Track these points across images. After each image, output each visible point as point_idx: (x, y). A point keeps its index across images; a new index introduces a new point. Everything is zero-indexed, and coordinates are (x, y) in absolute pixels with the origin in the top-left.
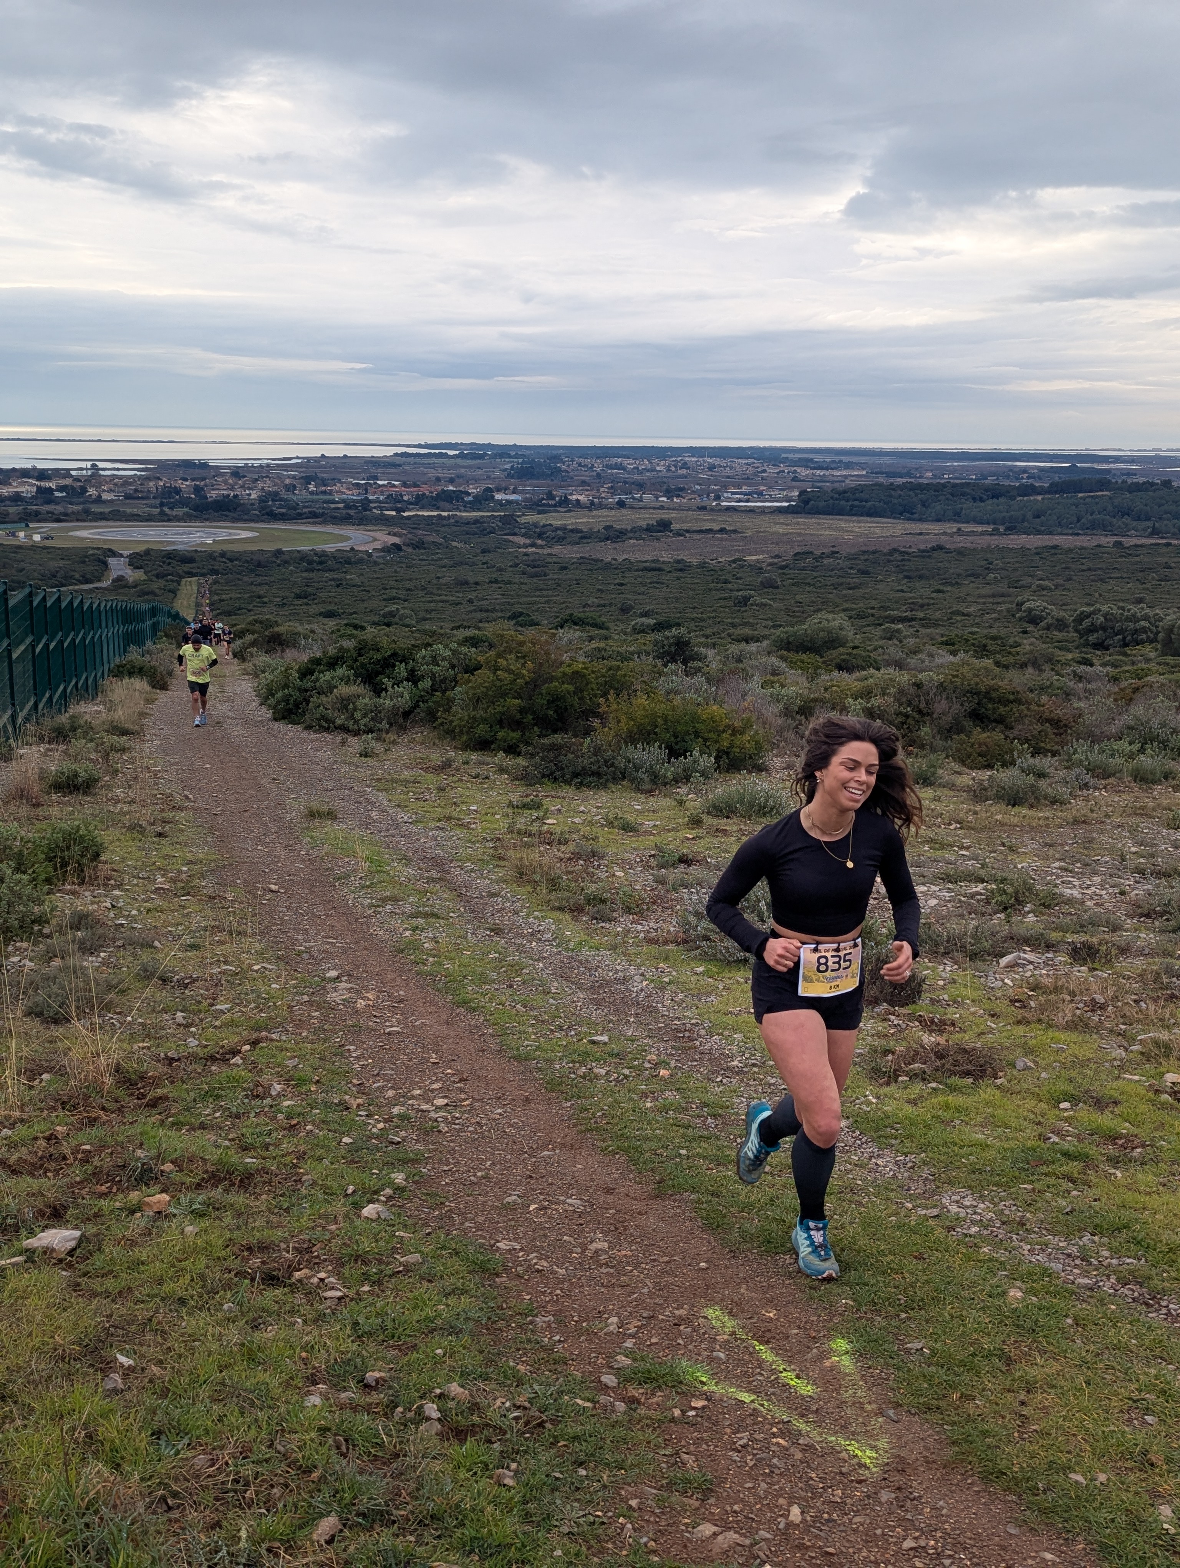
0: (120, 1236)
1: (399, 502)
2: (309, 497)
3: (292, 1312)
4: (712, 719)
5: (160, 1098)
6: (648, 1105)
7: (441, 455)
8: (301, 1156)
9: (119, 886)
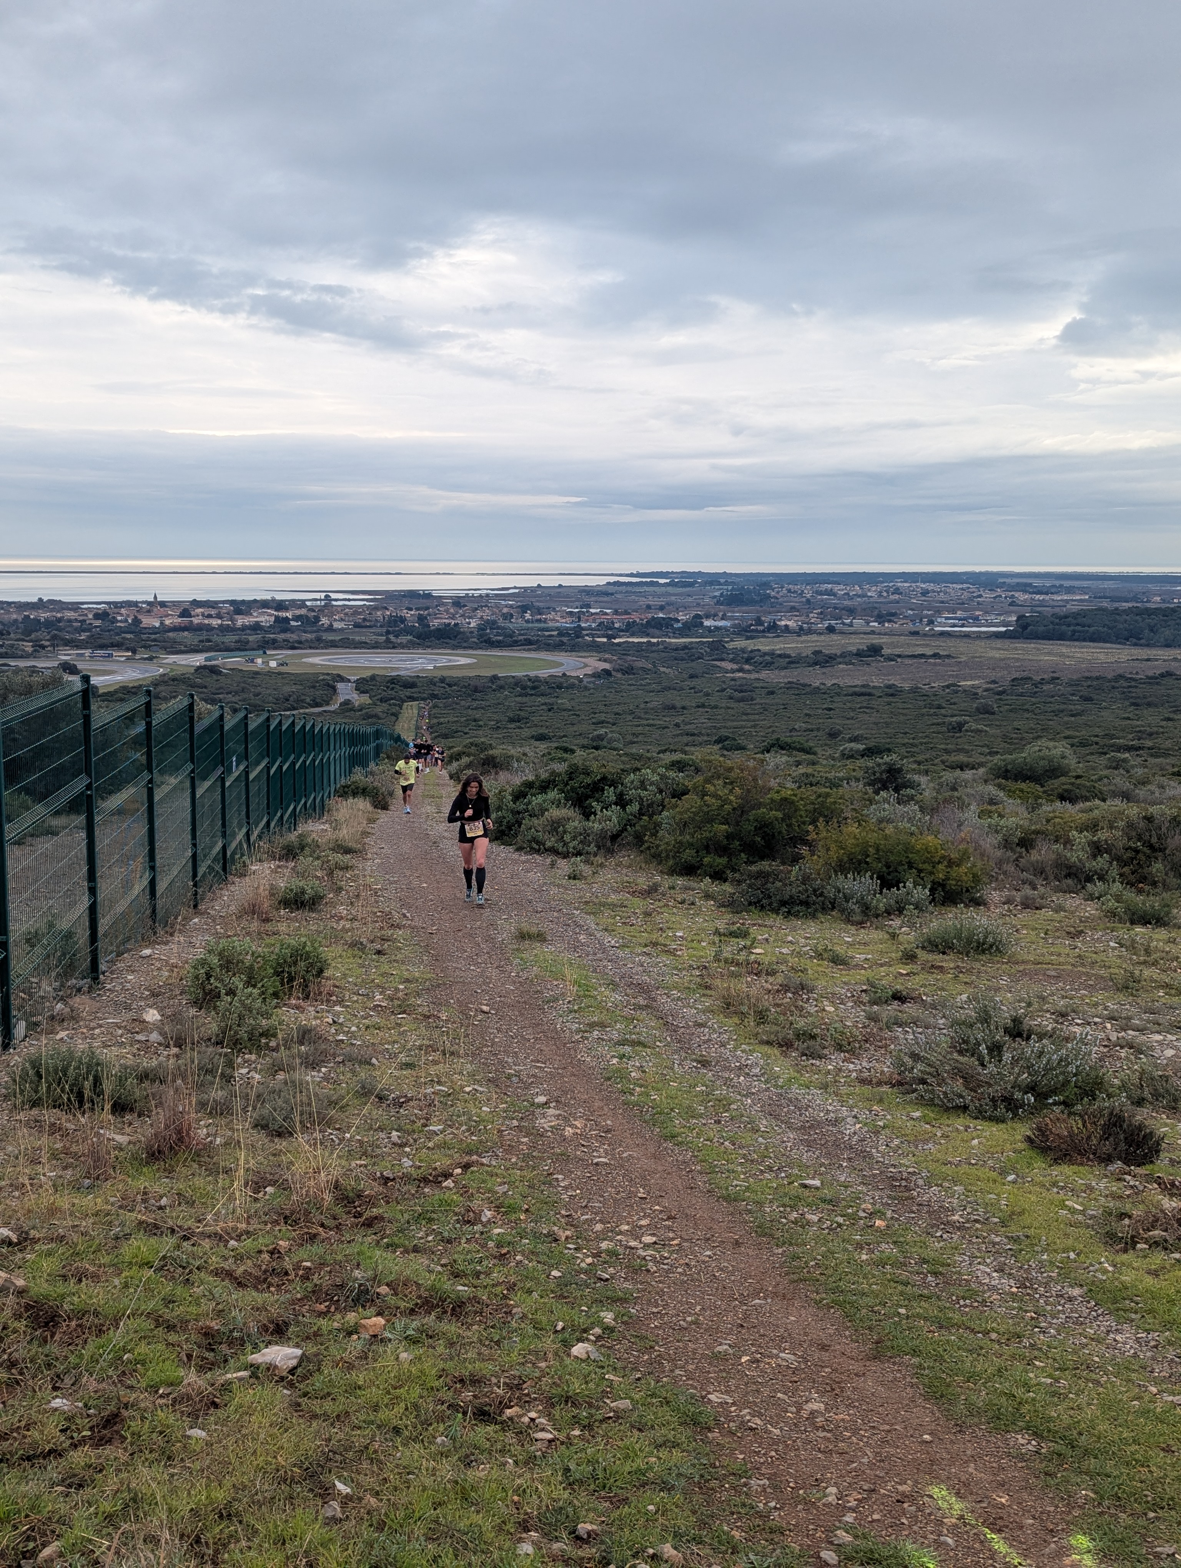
0: (339, 1357)
1: (611, 629)
2: (525, 625)
3: (502, 1451)
4: (926, 849)
5: (376, 1218)
6: (864, 1257)
7: (652, 584)
8: (512, 1287)
9: (340, 1002)
